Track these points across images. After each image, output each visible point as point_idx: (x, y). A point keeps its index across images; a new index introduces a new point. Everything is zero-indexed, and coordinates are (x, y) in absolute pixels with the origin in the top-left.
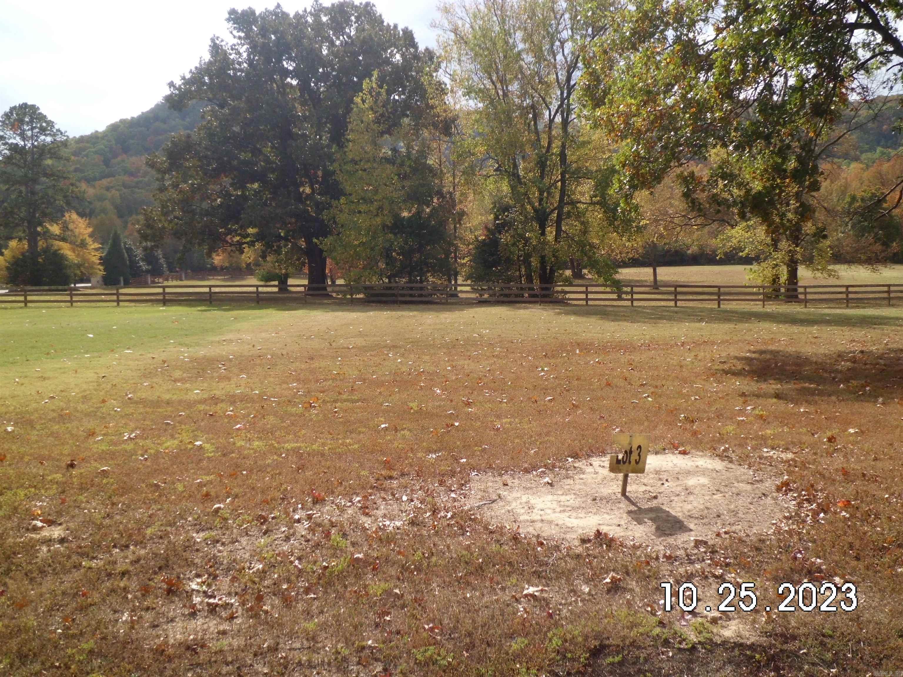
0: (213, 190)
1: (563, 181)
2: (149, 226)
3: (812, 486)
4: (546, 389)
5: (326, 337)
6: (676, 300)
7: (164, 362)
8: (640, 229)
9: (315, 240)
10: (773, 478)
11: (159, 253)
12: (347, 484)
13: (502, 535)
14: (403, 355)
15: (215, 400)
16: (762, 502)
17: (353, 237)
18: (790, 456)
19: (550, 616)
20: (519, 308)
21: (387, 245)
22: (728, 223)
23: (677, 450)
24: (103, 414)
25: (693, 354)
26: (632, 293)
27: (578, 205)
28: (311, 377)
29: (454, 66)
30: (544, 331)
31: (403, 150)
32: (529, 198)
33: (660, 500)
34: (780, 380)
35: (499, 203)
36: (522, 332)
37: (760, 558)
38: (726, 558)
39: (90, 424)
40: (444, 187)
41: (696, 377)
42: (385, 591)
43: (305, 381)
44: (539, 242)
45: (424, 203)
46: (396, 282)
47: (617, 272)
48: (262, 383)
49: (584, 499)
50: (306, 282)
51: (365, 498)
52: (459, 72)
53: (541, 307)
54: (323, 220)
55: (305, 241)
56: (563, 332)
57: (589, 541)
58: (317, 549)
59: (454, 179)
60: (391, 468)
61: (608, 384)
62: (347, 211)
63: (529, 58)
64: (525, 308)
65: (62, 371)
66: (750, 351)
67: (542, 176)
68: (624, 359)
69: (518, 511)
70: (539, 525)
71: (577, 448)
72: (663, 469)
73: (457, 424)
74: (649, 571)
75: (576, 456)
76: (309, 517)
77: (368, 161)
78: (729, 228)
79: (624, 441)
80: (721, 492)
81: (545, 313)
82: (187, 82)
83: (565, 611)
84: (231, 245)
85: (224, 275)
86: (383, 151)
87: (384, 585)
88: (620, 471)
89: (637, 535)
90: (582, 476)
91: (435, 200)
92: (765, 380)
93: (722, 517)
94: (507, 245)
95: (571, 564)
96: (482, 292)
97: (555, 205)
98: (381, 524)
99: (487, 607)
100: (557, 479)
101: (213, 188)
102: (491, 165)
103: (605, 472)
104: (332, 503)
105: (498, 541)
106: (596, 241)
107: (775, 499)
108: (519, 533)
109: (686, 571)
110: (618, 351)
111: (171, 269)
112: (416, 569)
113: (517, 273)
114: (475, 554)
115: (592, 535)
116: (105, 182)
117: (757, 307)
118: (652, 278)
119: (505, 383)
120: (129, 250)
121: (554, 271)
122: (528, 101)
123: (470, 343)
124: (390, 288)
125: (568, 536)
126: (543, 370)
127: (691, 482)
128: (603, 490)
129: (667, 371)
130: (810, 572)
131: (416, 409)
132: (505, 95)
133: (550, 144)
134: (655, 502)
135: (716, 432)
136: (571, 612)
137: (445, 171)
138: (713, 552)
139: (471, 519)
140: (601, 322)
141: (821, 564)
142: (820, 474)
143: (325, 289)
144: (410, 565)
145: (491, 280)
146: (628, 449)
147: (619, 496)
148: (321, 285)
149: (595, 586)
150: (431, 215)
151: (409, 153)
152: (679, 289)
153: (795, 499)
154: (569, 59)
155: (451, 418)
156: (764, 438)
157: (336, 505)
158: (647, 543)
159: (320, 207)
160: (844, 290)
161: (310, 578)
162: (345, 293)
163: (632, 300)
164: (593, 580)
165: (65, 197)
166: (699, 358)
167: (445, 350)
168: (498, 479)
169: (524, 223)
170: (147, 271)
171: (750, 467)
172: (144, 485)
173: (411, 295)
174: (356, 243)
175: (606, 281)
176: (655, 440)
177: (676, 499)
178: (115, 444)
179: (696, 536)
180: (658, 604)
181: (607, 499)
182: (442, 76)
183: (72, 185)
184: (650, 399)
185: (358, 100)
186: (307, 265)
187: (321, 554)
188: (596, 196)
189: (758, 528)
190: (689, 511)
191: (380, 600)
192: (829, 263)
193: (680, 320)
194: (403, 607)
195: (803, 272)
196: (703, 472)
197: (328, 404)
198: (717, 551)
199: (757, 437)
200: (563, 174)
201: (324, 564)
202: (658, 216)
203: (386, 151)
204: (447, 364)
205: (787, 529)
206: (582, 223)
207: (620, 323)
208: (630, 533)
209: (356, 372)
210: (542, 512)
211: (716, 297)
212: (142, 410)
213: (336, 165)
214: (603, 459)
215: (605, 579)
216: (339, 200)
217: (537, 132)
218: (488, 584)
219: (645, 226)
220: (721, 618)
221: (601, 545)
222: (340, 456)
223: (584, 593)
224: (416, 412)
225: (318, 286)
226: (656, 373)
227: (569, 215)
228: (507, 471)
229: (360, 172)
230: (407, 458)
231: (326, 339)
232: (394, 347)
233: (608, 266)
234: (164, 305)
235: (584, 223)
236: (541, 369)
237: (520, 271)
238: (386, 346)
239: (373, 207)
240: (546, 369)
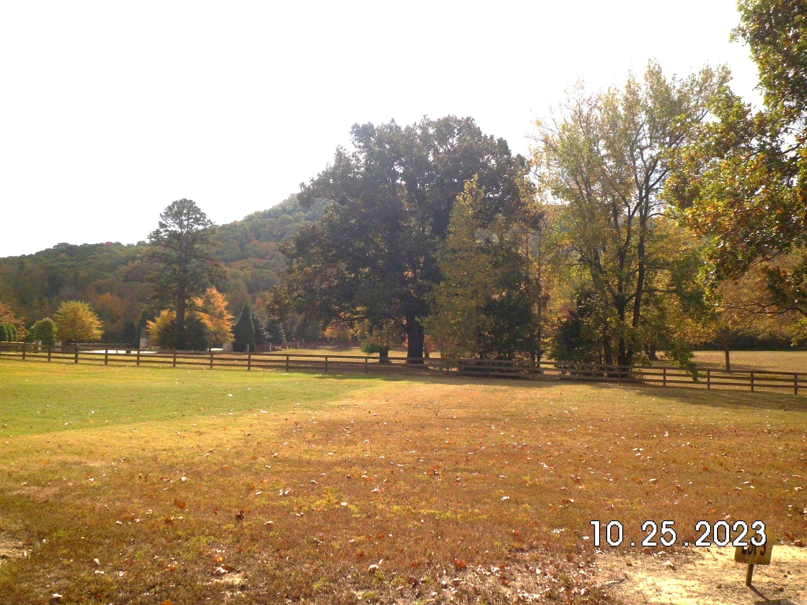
0: (332, 273)
1: (641, 270)
2: (276, 302)
4: (647, 471)
5: (431, 407)
6: (752, 386)
7: (297, 424)
8: (715, 317)
9: (417, 319)
11: (281, 326)
12: (484, 553)
14: (504, 429)
15: (349, 463)
17: (450, 317)
20: (602, 387)
21: (480, 325)
22: (801, 311)
23: (792, 541)
24: (256, 469)
25: (783, 442)
26: (709, 377)
27: (656, 293)
28: (426, 445)
29: (543, 169)
30: (629, 411)
31: (496, 241)
32: (609, 285)
33: (786, 593)
35: (582, 290)
36: (608, 411)
39: (249, 479)
40: (530, 273)
41: (792, 466)
43: (423, 449)
44: (619, 326)
45: (513, 288)
46: (487, 358)
47: (692, 355)
48: (385, 449)
49: (709, 586)
50: (405, 355)
51: (502, 568)
52: (547, 174)
53: (622, 387)
54: (424, 301)
55: (407, 319)
56: (648, 412)
59: (540, 267)
60: (520, 541)
61: (706, 469)
62: (445, 293)
63: (611, 163)
64: (607, 387)
65: (214, 427)
67: (621, 266)
68: (715, 443)
69: (647, 592)
73: (572, 501)
76: (455, 584)
77: (466, 251)
78: (802, 316)
81: (626, 393)
82: (315, 183)
84: (344, 320)
85: (332, 345)
86: (478, 242)
88: (745, 561)
90: (702, 562)
91: (522, 286)
94: (589, 328)
96: (564, 370)
97: (634, 292)
98: (520, 596)
100: (678, 563)
101: (331, 271)
102: (575, 256)
103: (730, 560)
104: (474, 571)
106: (672, 326)
110: (706, 435)
111: (289, 338)
113: (598, 354)
116: (240, 263)
118: (724, 361)
119: (606, 462)
120: (256, 322)
121: (633, 353)
122: (609, 199)
123: (563, 419)
124: (481, 364)
126: (638, 451)
128: (726, 578)
129: (760, 458)
131: (530, 482)
132: (589, 195)
133: (629, 238)
134: (782, 594)
137: (532, 259)
139: (604, 598)
140: (682, 404)
143: (422, 362)
145: (573, 359)
147: (744, 585)
148: (419, 359)
150: (519, 298)
151: (501, 244)
152: (755, 375)
154: (647, 163)
155: (565, 494)
157: (478, 574)
159: (421, 289)
162: (441, 366)
163: (709, 383)
165: (210, 275)
166: (791, 447)
167: (541, 426)
168: (621, 558)
169: (605, 308)
170: (269, 340)
172: (305, 541)
173: (500, 371)
174: (453, 322)
175: (682, 363)
177: (802, 592)
178: (272, 499)
181: (732, 588)
182: (531, 177)
183: (216, 265)
184: (752, 487)
185: (460, 198)
186: (407, 340)
188: (672, 285)
193: (761, 406)
197: (450, 473)
200: (641, 265)
202: (733, 305)
203: (481, 242)
204: (547, 439)
207: (701, 406)
209: (465, 443)
210: (670, 596)
211: (793, 384)
212: (288, 469)
213: (438, 253)
216: (439, 283)
217: (617, 227)
219: (720, 314)
222: (472, 525)
224: (531, 486)
225: (416, 359)
226: (750, 460)
227: (647, 302)
228: (629, 552)
229: (459, 260)
230: (534, 532)
231: (431, 409)
232: (493, 420)
233: (684, 350)
234: (287, 371)
235: (662, 310)
236: (636, 449)
237: (600, 352)
238: (486, 419)
239: (469, 291)
240: (641, 450)
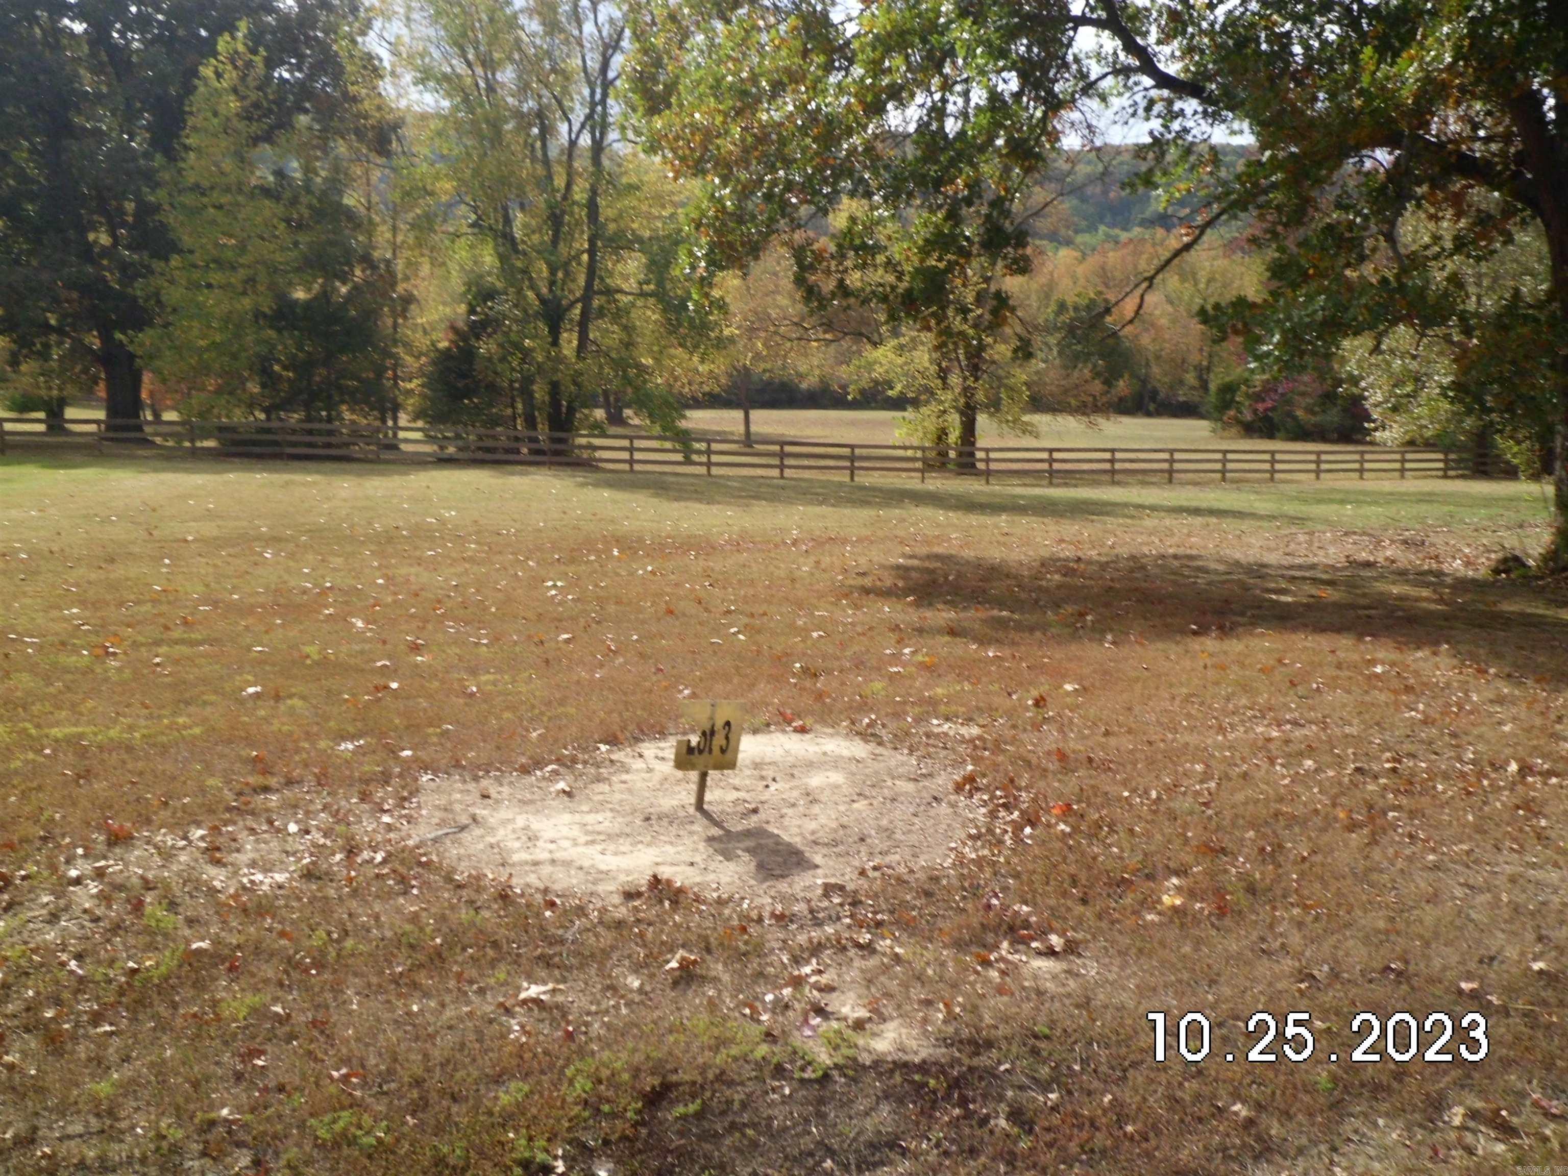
1: (592, 252)
3: (1012, 781)
4: (560, 621)
5: (141, 520)
6: (782, 467)
8: (721, 344)
9: (119, 336)
10: (949, 769)
12: (178, 804)
13: (479, 890)
14: (291, 556)
16: (932, 813)
17: (196, 332)
18: (975, 731)
19: (570, 1036)
20: (512, 474)
21: (263, 350)
22: (868, 339)
23: (789, 724)
25: (812, 559)
26: (709, 452)
27: (618, 296)
28: (108, 597)
29: (398, 29)
30: (556, 516)
31: (298, 175)
32: (531, 279)
33: (762, 816)
34: (952, 604)
35: (477, 285)
36: (516, 516)
37: (933, 909)
38: (875, 913)
40: (374, 248)
41: (819, 598)
42: (254, 1011)
43: (97, 605)
44: (548, 358)
45: (336, 276)
46: (281, 420)
47: (684, 417)
49: (629, 819)
50: (101, 415)
51: (215, 830)
52: (406, 40)
53: (551, 472)
54: (135, 299)
55: (100, 337)
56: (589, 517)
57: (639, 895)
58: (116, 935)
59: (394, 236)
60: (266, 772)
61: (670, 612)
62: (184, 282)
63: (533, 26)
64: (521, 474)
66: (904, 555)
67: (555, 241)
68: (697, 566)
69: (509, 844)
70: (546, 870)
71: (615, 728)
72: (767, 760)
73: (394, 685)
74: (746, 943)
75: (613, 741)
76: (100, 874)
77: (228, 190)
78: (868, 347)
79: (700, 713)
80: (866, 797)
81: (557, 483)
83: (596, 1026)
86: (258, 173)
87: (252, 999)
88: (693, 767)
89: (725, 879)
90: (625, 777)
91: (358, 272)
92: (930, 604)
93: (869, 841)
94: (490, 360)
95: (607, 938)
96: (445, 443)
97: (578, 294)
98: (245, 880)
99: (450, 1028)
100: (580, 784)
102: (464, 216)
103: (667, 768)
104: (148, 843)
105: (471, 902)
106: (647, 361)
107: (953, 805)
108: (510, 887)
109: (810, 940)
110: (684, 553)
112: (314, 965)
113: (509, 411)
114: (428, 930)
115: (643, 882)
117: (912, 482)
118: (741, 429)
119: (486, 609)
121: (575, 410)
122: (531, 103)
123: (421, 533)
124: (268, 431)
125: (601, 888)
126: (555, 586)
127: (816, 780)
128: (662, 802)
129: (769, 587)
130: (1012, 929)
131: (316, 657)
132: (491, 90)
133: (569, 186)
134: (754, 818)
135: (854, 694)
136: (608, 1026)
137: (377, 219)
138: (855, 903)
139: (420, 864)
140: (655, 501)
141: (1029, 914)
142: (1024, 760)
143: (139, 428)
144: (304, 957)
145: (460, 422)
146: (707, 727)
147: (692, 810)
148: (132, 421)
149: (652, 976)
150: (349, 298)
151: (308, 181)
152: (788, 449)
153: (985, 804)
154: (605, 33)
155: (383, 675)
156: (933, 702)
157: (156, 847)
158: (742, 894)
159: (128, 272)
160: (1045, 455)
161: (101, 993)
162: (178, 437)
163: (709, 464)
164: (647, 965)
166: (823, 566)
167: (373, 548)
168: (472, 786)
169: (524, 321)
171: (911, 752)
173: (311, 445)
174: (202, 343)
175: (664, 429)
176: (751, 709)
177: (790, 811)
179: (826, 876)
180: (763, 1002)
181: (670, 818)
182: (375, 45)
184: (741, 637)
185: (207, 72)
186: (103, 383)
187: (124, 944)
188: (648, 282)
189: (926, 857)
190: (813, 833)
191: (246, 1027)
192: (1024, 411)
193: (790, 501)
194: (291, 1037)
195: (984, 424)
196: (835, 763)
197: (143, 649)
198: (861, 902)
199: (922, 701)
200: (592, 241)
201: (131, 964)
202: (753, 322)
203: (264, 175)
204: (378, 574)
205: (973, 856)
206: (625, 328)
207: (689, 504)
208: (711, 877)
209: (201, 588)
210: (552, 846)
211: (848, 464)
213: (162, 193)
214: (662, 744)
215: (668, 962)
216: (167, 260)
217: (546, 162)
218: (452, 984)
219: (732, 340)
220: (870, 1019)
221: (661, 902)
222: (164, 750)
223: (631, 991)
224: (317, 663)
225: (123, 422)
226: (751, 592)
227: (601, 313)
228: (488, 772)
229: (212, 210)
230: (298, 751)
231: (140, 524)
232: (274, 540)
233: (667, 404)
235: (628, 329)
236: (550, 583)
237: (513, 407)
238: (259, 538)
239: (236, 278)
240: (559, 584)
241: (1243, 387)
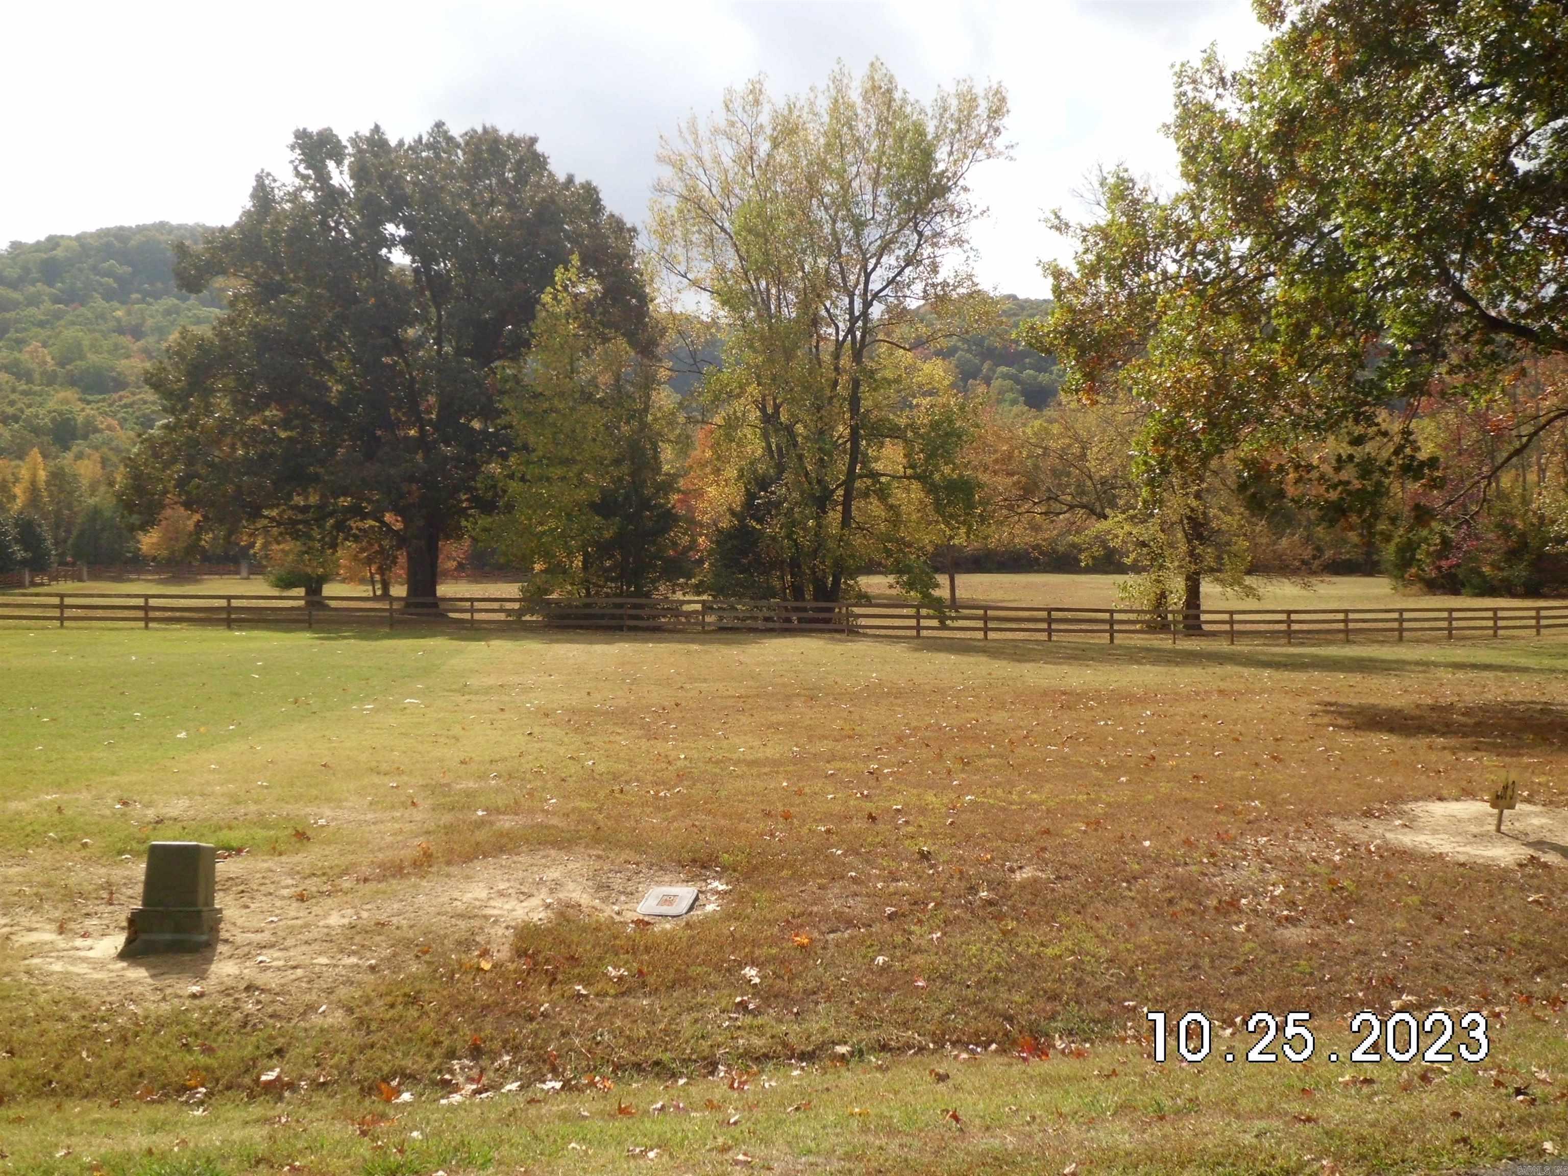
1: (855, 440)
6: (1050, 631)
11: (44, 529)
17: (536, 519)
22: (1092, 511)
23: (1475, 796)
27: (882, 479)
47: (938, 586)
55: (403, 521)
57: (1526, 865)
77: (563, 397)
78: (1093, 518)
97: (842, 478)
113: (779, 584)
117: (1167, 643)
143: (435, 605)
147: (1494, 832)
148: (430, 600)
160: (1284, 617)
169: (801, 504)
170: (23, 563)
175: (921, 597)
181: (1487, 836)
185: (547, 298)
188: (912, 466)
195: (1208, 588)
200: (855, 430)
206: (890, 507)
211: (1107, 627)
221: (1538, 868)
225: (421, 600)
227: (866, 495)
234: (229, 627)
235: (894, 509)
241: (1424, 546)
